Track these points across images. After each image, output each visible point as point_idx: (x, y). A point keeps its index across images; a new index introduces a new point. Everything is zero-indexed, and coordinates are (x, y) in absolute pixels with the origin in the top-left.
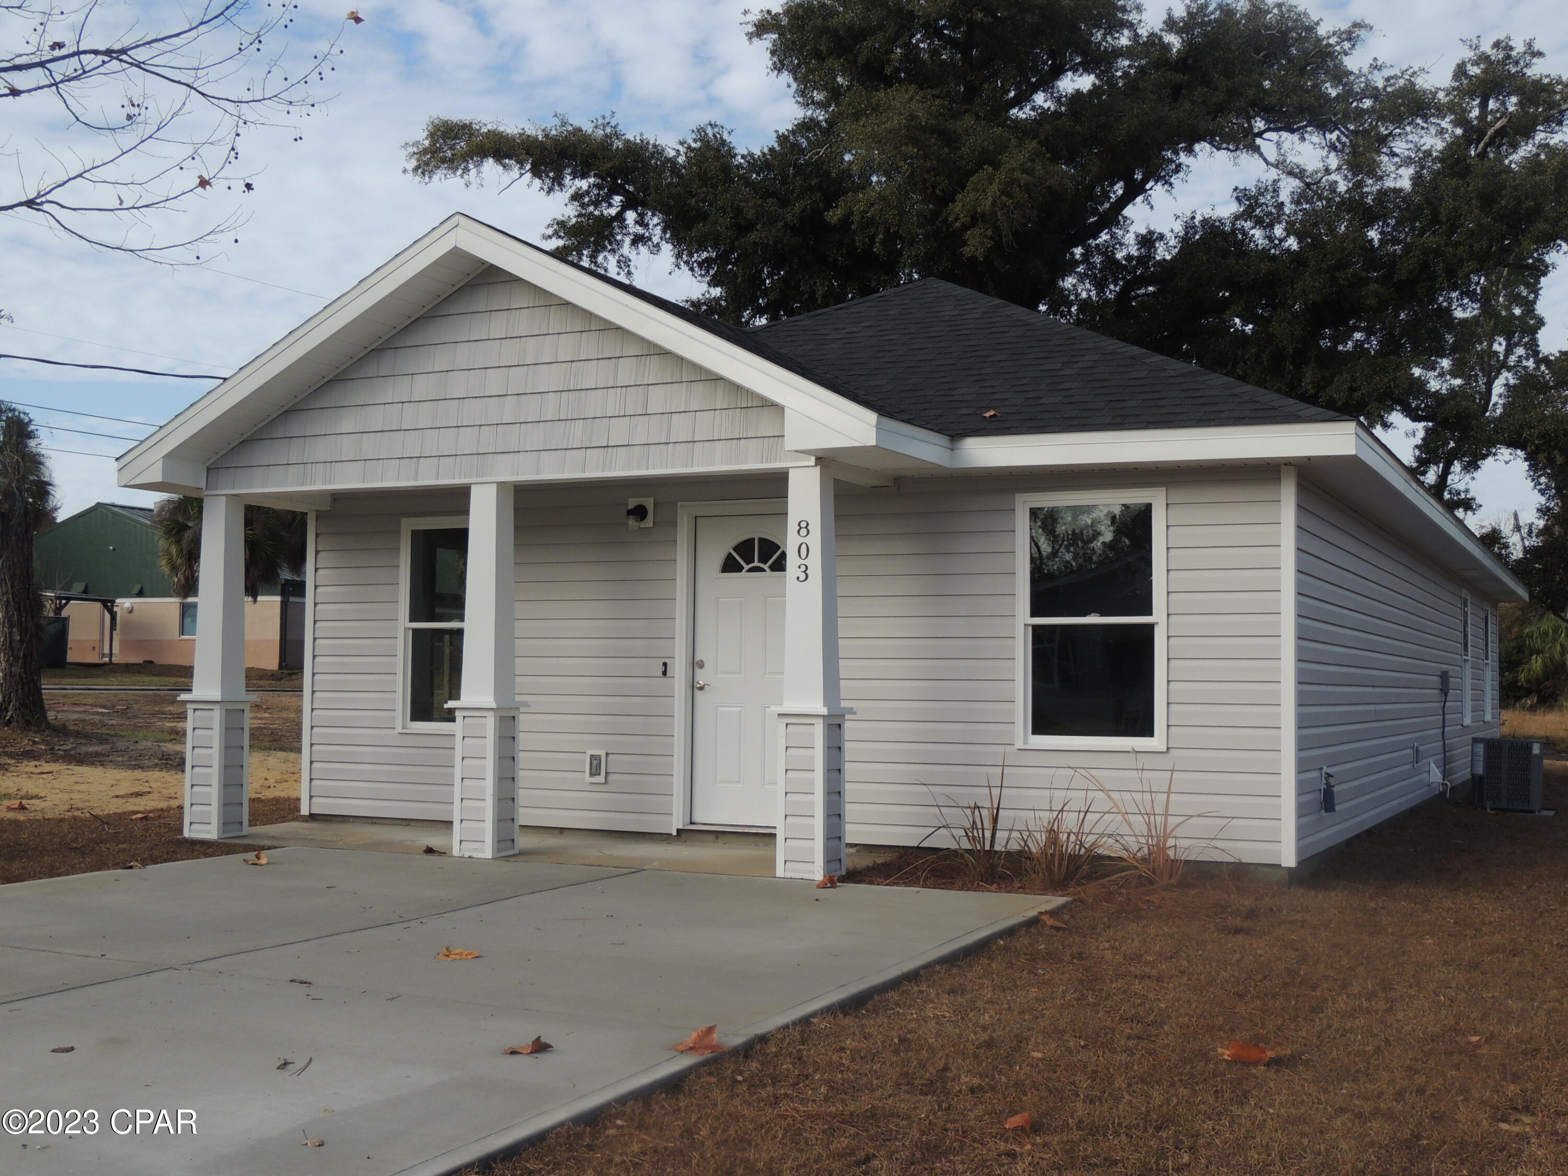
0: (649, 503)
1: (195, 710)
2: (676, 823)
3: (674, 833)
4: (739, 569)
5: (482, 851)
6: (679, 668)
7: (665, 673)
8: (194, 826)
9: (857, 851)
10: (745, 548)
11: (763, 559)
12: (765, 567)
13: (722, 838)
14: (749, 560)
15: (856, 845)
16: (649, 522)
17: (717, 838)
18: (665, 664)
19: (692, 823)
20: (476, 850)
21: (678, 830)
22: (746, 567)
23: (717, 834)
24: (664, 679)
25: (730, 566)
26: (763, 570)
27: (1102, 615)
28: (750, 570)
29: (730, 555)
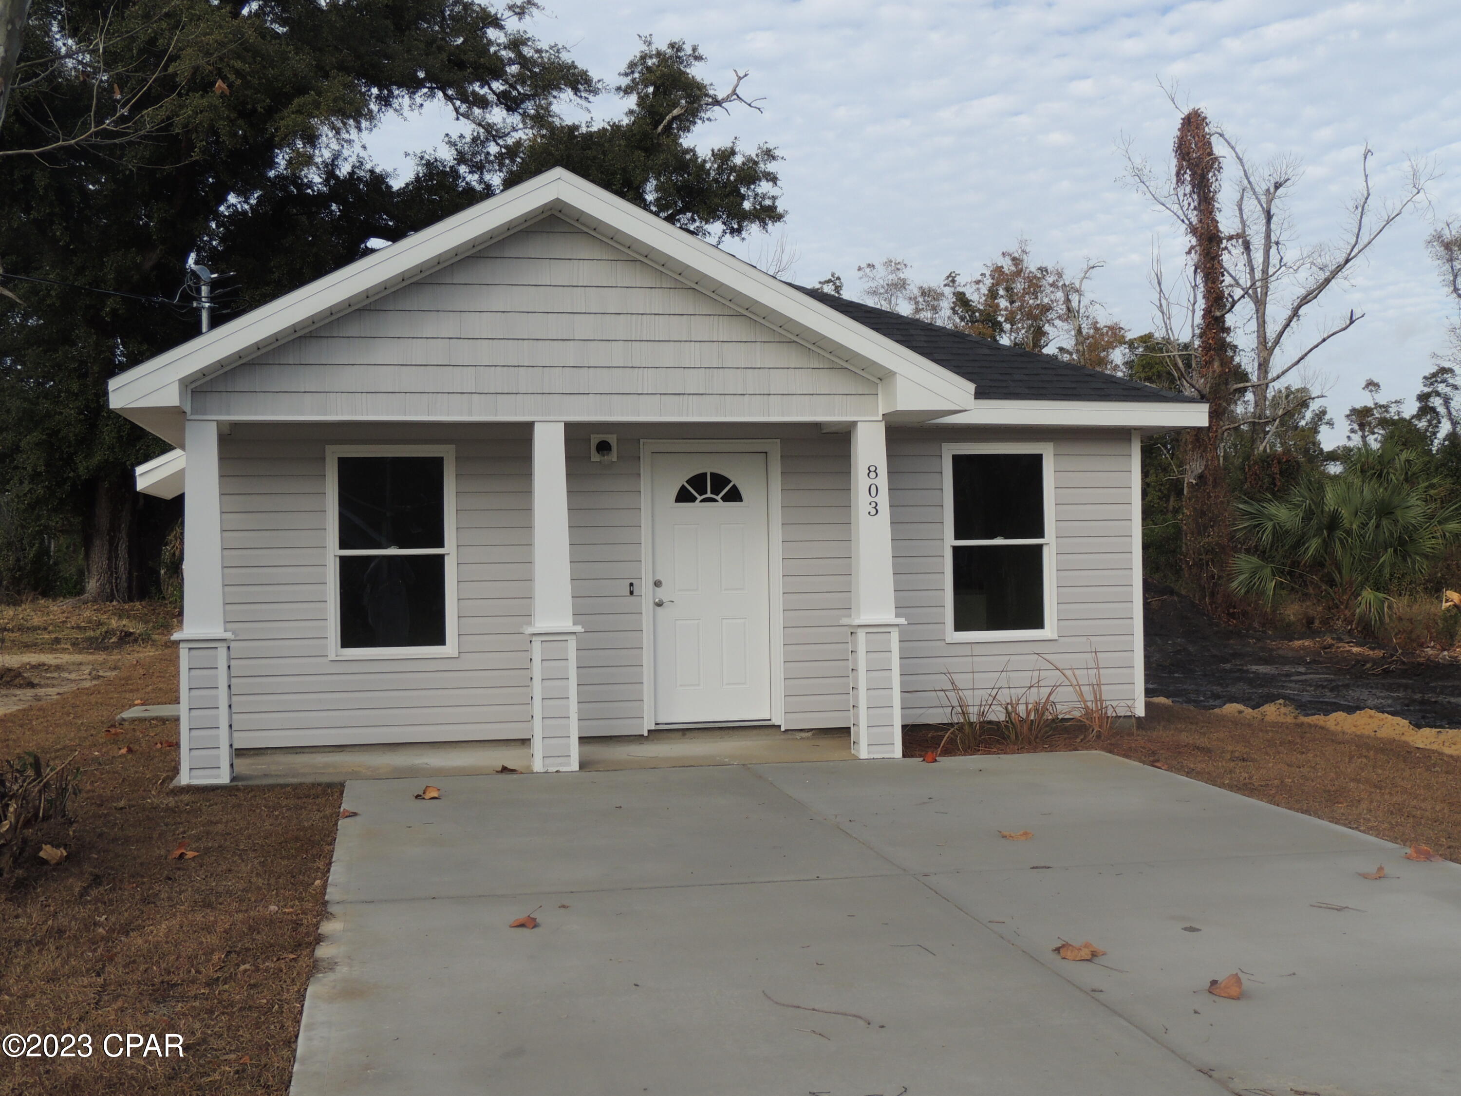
0: (612, 439)
1: (190, 649)
2: (647, 725)
3: (646, 734)
4: (693, 499)
5: (569, 765)
6: (645, 587)
7: (632, 593)
8: (194, 772)
9: (813, 735)
10: (698, 482)
11: (716, 491)
12: (718, 498)
13: (688, 734)
14: (702, 491)
15: (811, 730)
16: (614, 456)
17: (684, 735)
18: (631, 585)
19: (656, 724)
20: (561, 764)
21: (649, 731)
22: (700, 498)
23: (684, 731)
24: (632, 598)
25: (683, 496)
26: (715, 501)
27: (1006, 538)
28: (702, 501)
29: (683, 487)
